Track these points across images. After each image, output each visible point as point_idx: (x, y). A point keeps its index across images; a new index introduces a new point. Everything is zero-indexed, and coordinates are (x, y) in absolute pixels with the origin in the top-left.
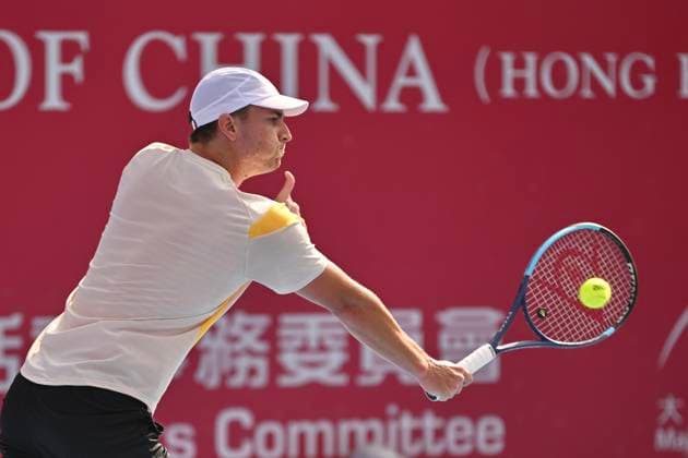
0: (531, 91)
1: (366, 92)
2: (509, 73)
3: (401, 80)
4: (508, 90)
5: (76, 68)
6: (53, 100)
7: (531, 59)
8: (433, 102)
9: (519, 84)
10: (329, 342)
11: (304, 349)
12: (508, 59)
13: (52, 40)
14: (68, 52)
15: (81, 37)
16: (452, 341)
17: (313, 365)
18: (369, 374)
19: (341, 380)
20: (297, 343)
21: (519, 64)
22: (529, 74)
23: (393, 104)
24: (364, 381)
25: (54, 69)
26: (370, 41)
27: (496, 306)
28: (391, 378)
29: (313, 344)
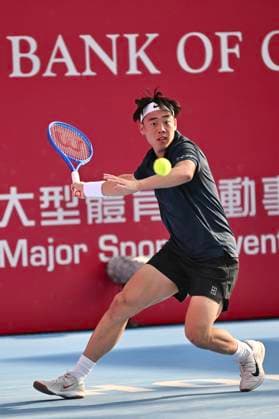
5: (236, 50)
6: (225, 67)
13: (223, 36)
14: (232, 42)
15: (239, 34)
25: (225, 51)
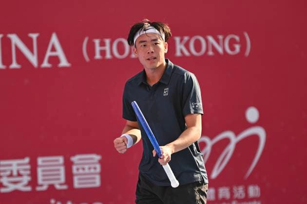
0: (108, 56)
1: (33, 59)
2: (98, 48)
3: (49, 53)
4: (98, 56)
7: (107, 41)
8: (64, 63)
9: (103, 53)
10: (22, 172)
11: (11, 175)
12: (97, 42)
16: (78, 169)
17: (15, 183)
18: (41, 185)
19: (29, 189)
20: (8, 173)
21: (102, 44)
22: (107, 48)
23: (46, 64)
24: (38, 189)
26: (34, 36)
27: (97, 153)
28: (51, 187)
29: (15, 173)
